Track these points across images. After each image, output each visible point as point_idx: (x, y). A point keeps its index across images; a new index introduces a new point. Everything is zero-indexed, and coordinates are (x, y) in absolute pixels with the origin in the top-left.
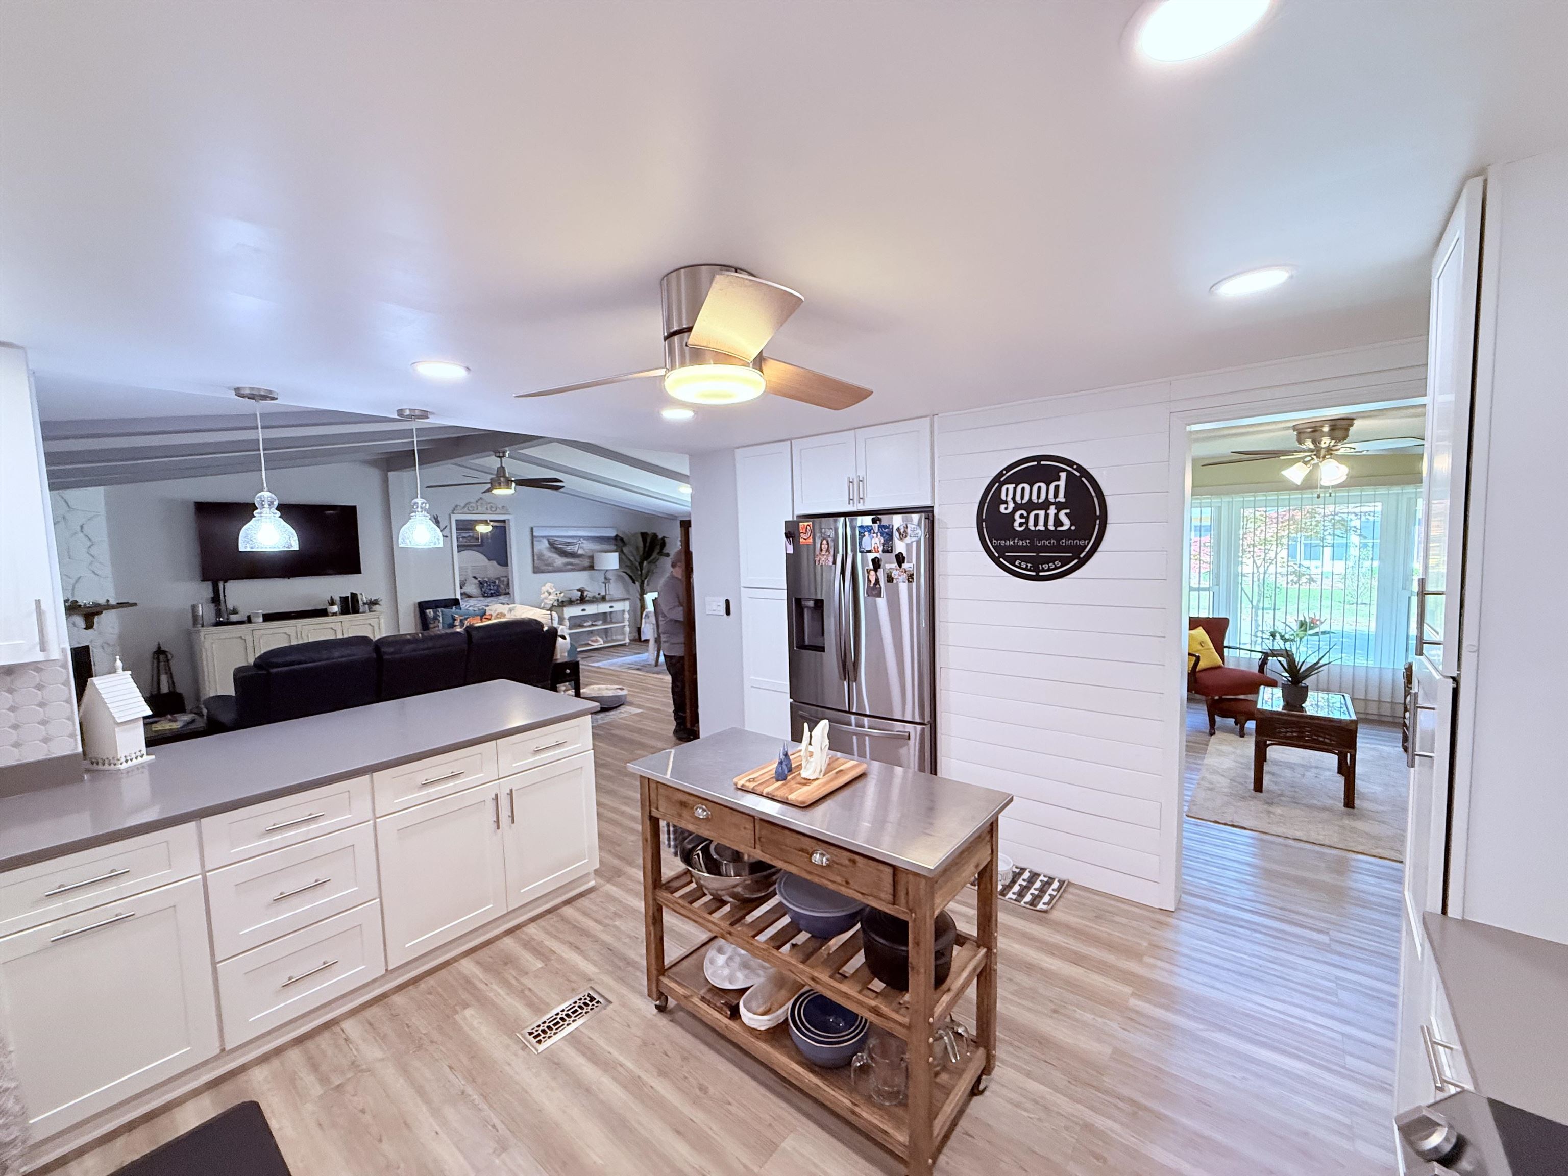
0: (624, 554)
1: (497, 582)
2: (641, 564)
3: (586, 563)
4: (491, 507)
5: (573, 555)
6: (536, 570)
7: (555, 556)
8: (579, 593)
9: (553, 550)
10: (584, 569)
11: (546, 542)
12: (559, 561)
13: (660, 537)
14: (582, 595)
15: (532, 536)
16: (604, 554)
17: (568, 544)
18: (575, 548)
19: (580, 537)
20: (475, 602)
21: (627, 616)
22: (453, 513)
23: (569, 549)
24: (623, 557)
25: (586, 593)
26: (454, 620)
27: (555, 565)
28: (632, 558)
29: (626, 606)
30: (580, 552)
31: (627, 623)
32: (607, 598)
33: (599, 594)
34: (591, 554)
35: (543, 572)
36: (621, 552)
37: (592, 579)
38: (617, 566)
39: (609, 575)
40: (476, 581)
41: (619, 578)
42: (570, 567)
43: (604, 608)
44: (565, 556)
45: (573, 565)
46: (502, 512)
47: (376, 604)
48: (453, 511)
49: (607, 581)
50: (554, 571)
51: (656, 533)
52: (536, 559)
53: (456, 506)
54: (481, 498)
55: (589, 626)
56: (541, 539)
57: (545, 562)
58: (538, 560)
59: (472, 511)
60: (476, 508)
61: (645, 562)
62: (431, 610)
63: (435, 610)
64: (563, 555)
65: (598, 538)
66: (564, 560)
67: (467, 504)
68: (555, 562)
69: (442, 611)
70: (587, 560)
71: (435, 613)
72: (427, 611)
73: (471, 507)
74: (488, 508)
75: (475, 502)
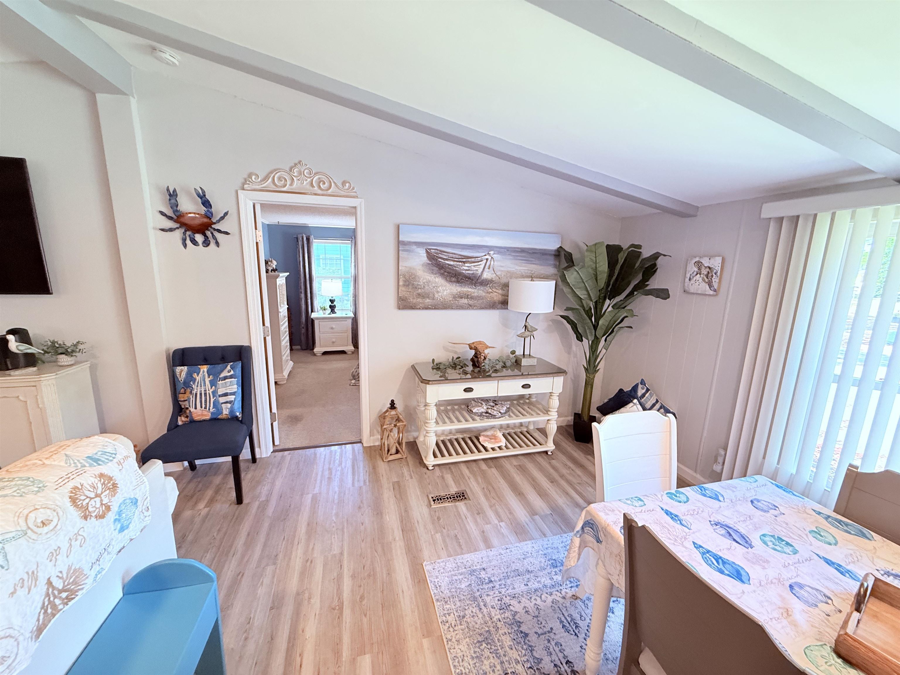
2: (598, 305)
3: (496, 295)
4: (320, 181)
7: (439, 280)
8: (473, 352)
9: (436, 269)
10: (492, 306)
11: (422, 253)
13: (646, 253)
15: (399, 243)
16: (527, 283)
17: (465, 259)
18: (477, 269)
19: (489, 248)
21: (555, 403)
22: (243, 189)
23: (465, 268)
24: (565, 289)
27: (436, 296)
28: (582, 293)
29: (554, 385)
30: (487, 275)
31: (554, 416)
32: (524, 365)
33: (513, 352)
34: (504, 280)
35: (413, 307)
36: (563, 281)
37: (505, 324)
38: (549, 309)
39: (532, 323)
42: (465, 301)
43: (510, 387)
44: (458, 282)
45: (472, 298)
46: (343, 193)
47: (66, 353)
48: (244, 184)
49: (527, 333)
50: (435, 307)
51: (639, 247)
52: (401, 283)
53: (250, 175)
54: (300, 162)
55: (481, 415)
56: (414, 247)
57: (420, 291)
58: (404, 285)
59: (281, 187)
60: (288, 183)
61: (608, 302)
62: (185, 368)
63: (194, 368)
64: (454, 279)
65: (523, 250)
66: (456, 289)
67: (271, 172)
68: (438, 292)
69: (206, 370)
70: (500, 292)
71: (190, 374)
72: (178, 369)
73: (280, 179)
74: (314, 184)
75: (287, 168)
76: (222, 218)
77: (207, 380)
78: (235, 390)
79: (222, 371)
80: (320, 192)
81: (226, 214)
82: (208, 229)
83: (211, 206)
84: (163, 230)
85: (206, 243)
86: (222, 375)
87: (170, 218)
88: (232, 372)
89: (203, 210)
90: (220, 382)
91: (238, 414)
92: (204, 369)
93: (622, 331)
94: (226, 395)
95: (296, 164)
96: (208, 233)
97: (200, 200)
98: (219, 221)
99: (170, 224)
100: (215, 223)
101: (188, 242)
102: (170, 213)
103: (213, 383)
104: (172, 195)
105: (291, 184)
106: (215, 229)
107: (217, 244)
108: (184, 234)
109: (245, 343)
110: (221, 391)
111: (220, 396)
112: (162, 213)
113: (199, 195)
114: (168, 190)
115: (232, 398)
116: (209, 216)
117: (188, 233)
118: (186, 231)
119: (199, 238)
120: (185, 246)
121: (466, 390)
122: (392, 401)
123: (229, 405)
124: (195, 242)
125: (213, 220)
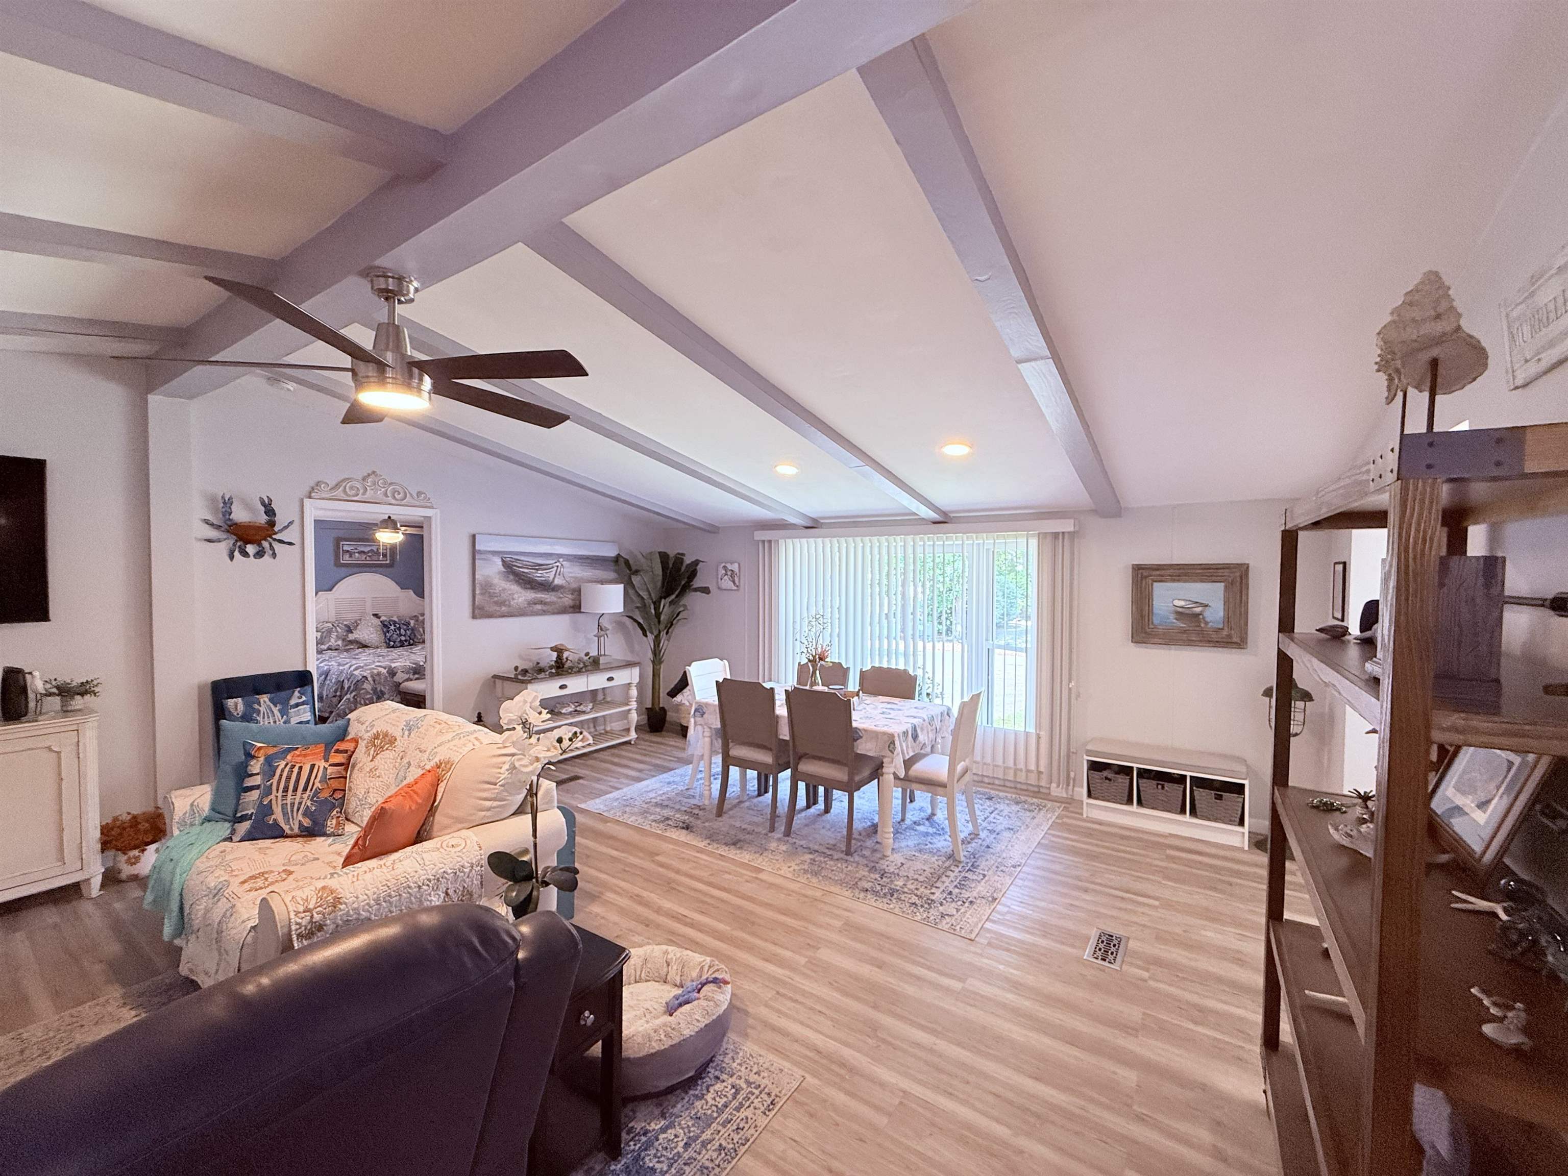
0: (633, 587)
1: (412, 622)
2: (657, 604)
3: (567, 600)
4: (394, 491)
5: (546, 586)
6: (478, 612)
7: (515, 587)
8: (555, 654)
9: (511, 577)
10: (563, 611)
12: (521, 596)
13: (688, 560)
14: (559, 657)
15: (474, 553)
16: (599, 586)
17: (538, 567)
18: (549, 575)
19: (560, 556)
20: (370, 659)
21: (634, 692)
22: (310, 497)
23: (539, 575)
24: (631, 592)
25: (565, 655)
26: (250, 756)
28: (644, 594)
29: (630, 676)
30: (558, 581)
31: (634, 705)
32: (602, 660)
33: (587, 654)
35: (490, 616)
36: (629, 585)
37: (576, 628)
38: (620, 608)
39: (605, 623)
40: (377, 622)
41: (620, 625)
42: (539, 607)
43: (597, 681)
44: (532, 588)
45: (545, 604)
46: (418, 503)
48: (310, 493)
49: (602, 633)
50: (511, 615)
51: (683, 554)
52: (478, 592)
53: (318, 484)
54: (374, 472)
55: (570, 713)
56: (490, 556)
58: (482, 594)
59: (354, 496)
60: (361, 491)
61: (663, 602)
62: (240, 700)
63: (250, 699)
64: (528, 586)
65: (587, 558)
66: (531, 595)
67: (342, 482)
68: (513, 599)
69: (267, 700)
70: (570, 596)
71: (248, 705)
73: (351, 488)
74: (389, 494)
75: (360, 478)
76: (286, 527)
77: (276, 710)
78: (309, 718)
79: (290, 699)
80: (394, 502)
81: (291, 523)
82: (265, 539)
83: (275, 515)
84: (209, 541)
85: (260, 554)
86: (293, 702)
87: (218, 527)
88: (304, 698)
89: (263, 519)
90: (293, 710)
92: (265, 699)
93: (680, 623)
95: (369, 475)
96: (265, 544)
97: (263, 508)
98: (281, 531)
99: (218, 534)
100: (276, 533)
101: (237, 553)
102: (217, 521)
103: (283, 712)
104: (228, 503)
105: (364, 494)
106: (275, 540)
107: (274, 555)
108: (234, 545)
112: (207, 522)
113: (262, 504)
114: (223, 497)
116: (272, 524)
117: (239, 544)
118: (236, 541)
119: (251, 549)
120: (232, 557)
121: (560, 687)
122: (479, 714)
124: (245, 554)
125: (276, 529)
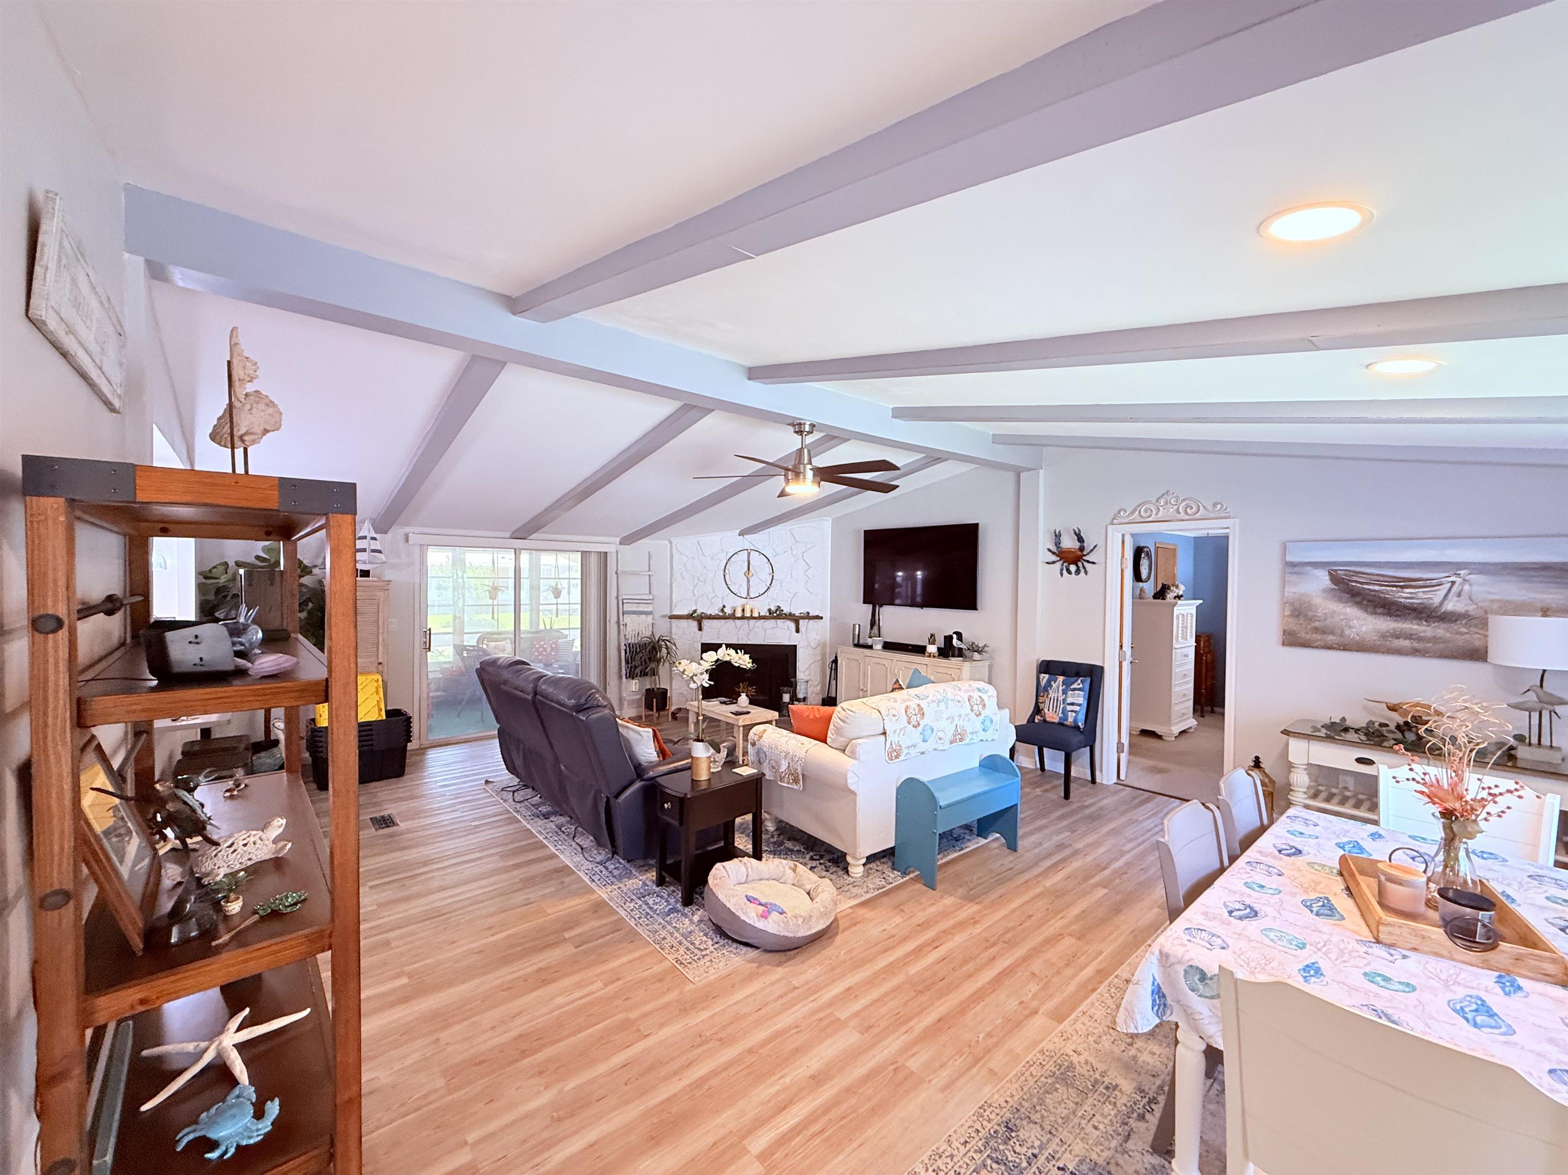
4: (1187, 506)
15: (1286, 564)
22: (1112, 524)
44: (1390, 614)
46: (1212, 515)
47: (979, 652)
48: (1113, 519)
53: (1119, 512)
54: (1167, 492)
56: (1309, 568)
57: (1317, 624)
59: (1146, 518)
60: (1154, 512)
62: (1047, 676)
63: (1053, 677)
64: (1380, 610)
66: (1386, 624)
67: (1139, 506)
68: (1350, 627)
71: (1049, 682)
72: (1042, 675)
73: (1146, 511)
74: (1180, 510)
75: (1154, 501)
76: (1092, 551)
77: (1061, 688)
78: (1081, 702)
79: (1073, 683)
80: (1187, 517)
81: (1095, 547)
82: (1080, 561)
83: (1083, 541)
84: (1048, 563)
85: (1078, 572)
86: (1073, 687)
87: (1054, 553)
88: (1081, 686)
90: (1071, 692)
91: (1080, 724)
92: (1061, 679)
94: (1072, 704)
95: (1163, 495)
96: (1080, 564)
97: (1076, 537)
98: (1088, 553)
99: (1054, 558)
100: (1086, 555)
101: (1065, 571)
102: (1054, 549)
103: (1064, 692)
104: (1058, 536)
105: (1157, 514)
106: (1085, 560)
107: (1086, 572)
108: (1063, 565)
109: (1100, 664)
110: (1069, 700)
111: (1069, 704)
112: (1049, 550)
113: (1075, 533)
114: (1055, 532)
115: (1077, 708)
116: (1082, 549)
117: (1065, 564)
119: (1073, 568)
120: (1062, 575)
121: (1360, 761)
122: (1257, 758)
123: (1074, 714)
124: (1069, 572)
125: (1085, 553)
